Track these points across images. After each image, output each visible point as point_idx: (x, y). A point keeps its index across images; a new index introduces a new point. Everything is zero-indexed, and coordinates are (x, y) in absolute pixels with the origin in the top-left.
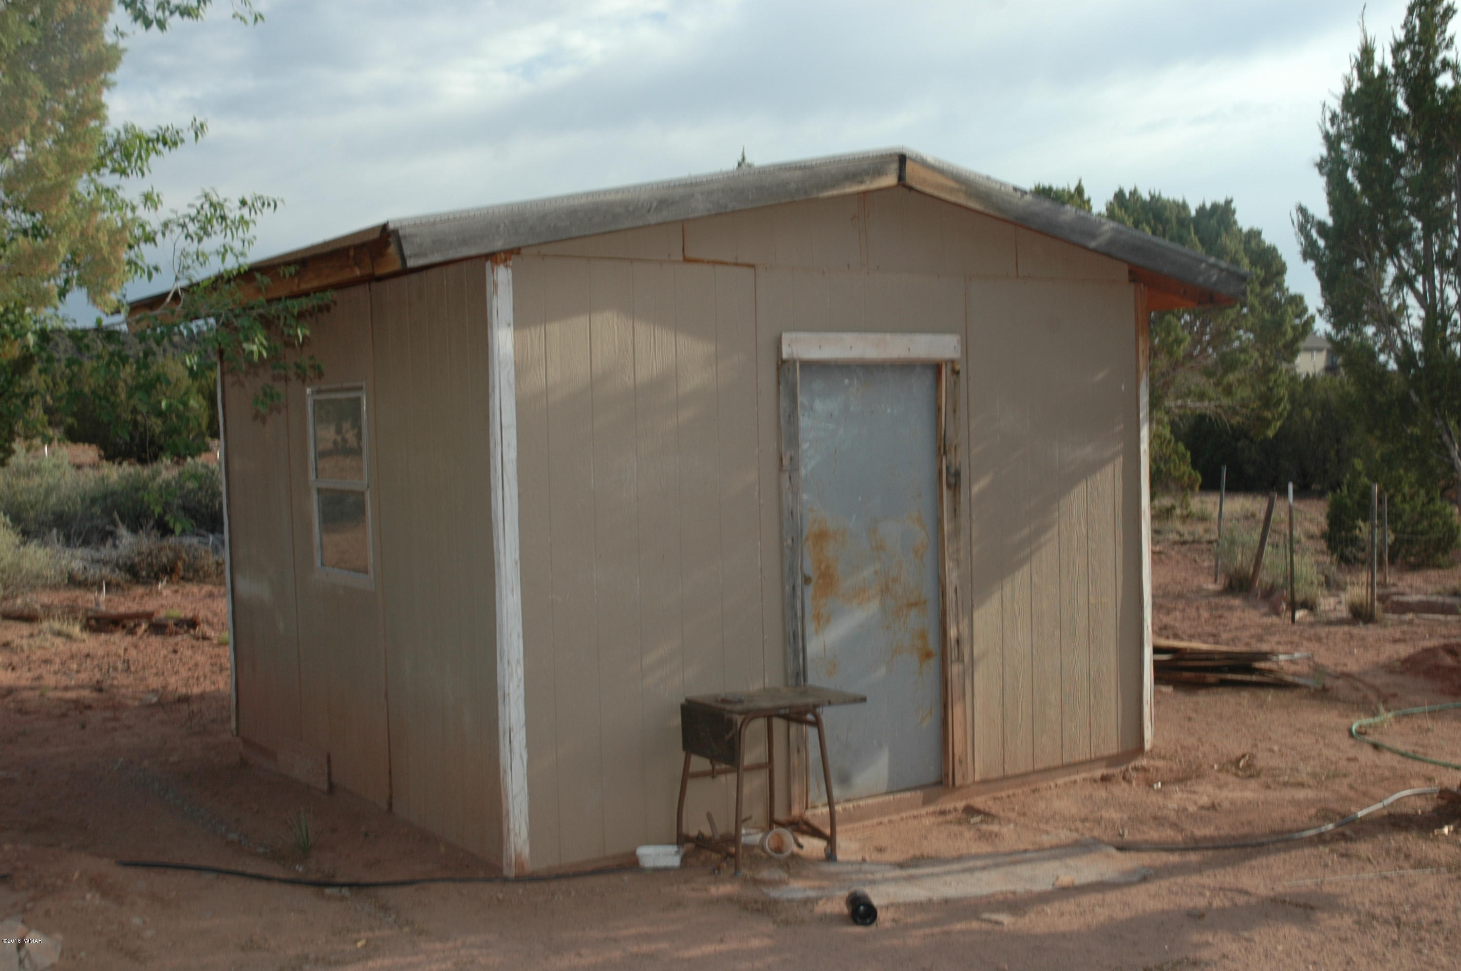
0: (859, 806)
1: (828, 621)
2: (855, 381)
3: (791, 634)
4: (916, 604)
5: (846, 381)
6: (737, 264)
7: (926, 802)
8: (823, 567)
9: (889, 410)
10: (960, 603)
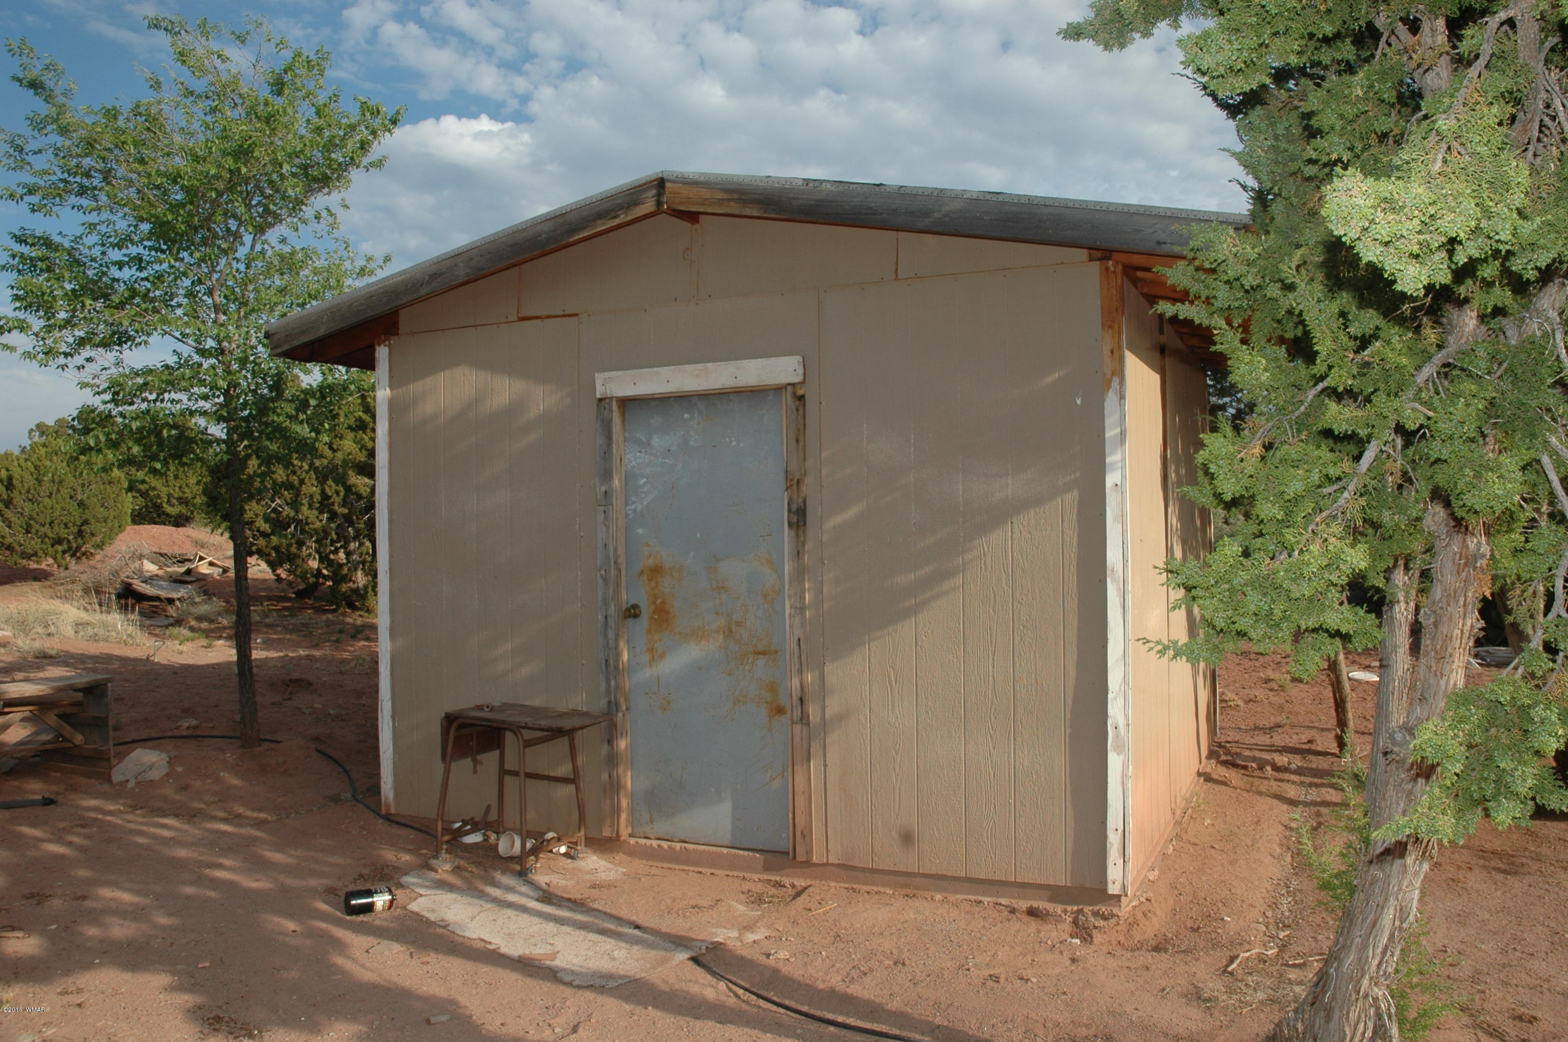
0: (685, 848)
1: (663, 656)
2: (696, 415)
3: (603, 662)
4: (764, 653)
5: (686, 416)
6: (564, 316)
7: (767, 868)
8: (658, 601)
9: (734, 444)
10: (804, 657)
